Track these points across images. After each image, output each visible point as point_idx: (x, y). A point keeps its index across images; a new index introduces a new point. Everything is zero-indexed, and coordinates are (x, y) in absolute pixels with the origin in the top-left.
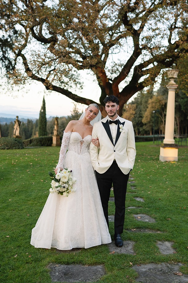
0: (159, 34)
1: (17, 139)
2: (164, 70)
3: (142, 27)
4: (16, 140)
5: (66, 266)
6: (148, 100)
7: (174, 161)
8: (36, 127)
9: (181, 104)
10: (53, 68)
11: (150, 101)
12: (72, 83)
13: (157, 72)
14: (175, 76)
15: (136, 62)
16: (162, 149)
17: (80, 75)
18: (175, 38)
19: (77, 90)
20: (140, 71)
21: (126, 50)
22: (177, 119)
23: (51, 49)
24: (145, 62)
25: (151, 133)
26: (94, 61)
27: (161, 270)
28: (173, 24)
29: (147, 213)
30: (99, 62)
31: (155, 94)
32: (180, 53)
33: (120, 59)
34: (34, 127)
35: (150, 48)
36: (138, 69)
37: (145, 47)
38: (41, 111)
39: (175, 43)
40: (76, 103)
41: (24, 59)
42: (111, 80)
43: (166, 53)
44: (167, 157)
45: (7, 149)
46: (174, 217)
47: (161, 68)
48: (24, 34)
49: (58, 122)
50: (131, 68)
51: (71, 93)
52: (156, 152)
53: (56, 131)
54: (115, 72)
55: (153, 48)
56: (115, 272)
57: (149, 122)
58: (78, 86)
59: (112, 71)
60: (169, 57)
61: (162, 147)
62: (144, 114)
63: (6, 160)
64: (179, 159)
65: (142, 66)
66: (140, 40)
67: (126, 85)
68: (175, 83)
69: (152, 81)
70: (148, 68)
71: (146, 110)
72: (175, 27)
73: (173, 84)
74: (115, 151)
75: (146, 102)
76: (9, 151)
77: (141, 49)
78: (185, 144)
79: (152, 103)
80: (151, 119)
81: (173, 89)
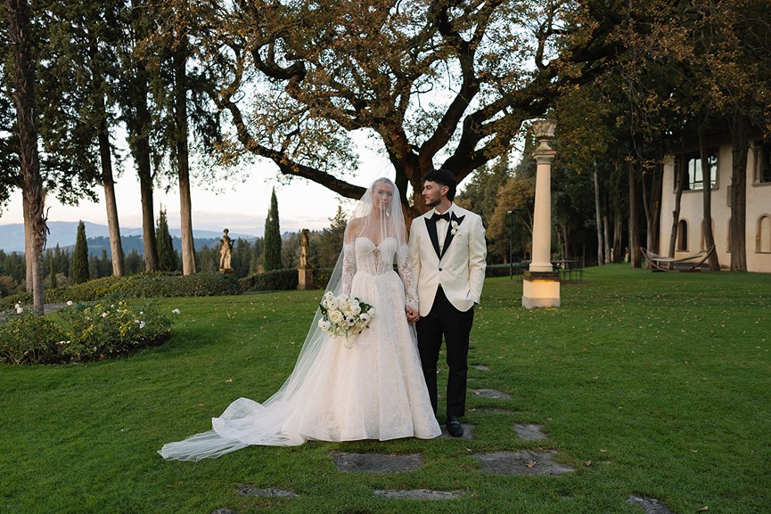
0: (515, 48)
1: (227, 275)
2: (528, 121)
3: (478, 38)
4: (225, 278)
5: (358, 455)
6: (497, 189)
7: (553, 307)
8: (256, 256)
9: (569, 194)
10: (294, 128)
11: (502, 191)
12: (335, 158)
13: (512, 128)
14: (550, 133)
15: (468, 108)
16: (526, 283)
17: (351, 141)
18: (551, 54)
19: (346, 171)
20: (478, 126)
21: (447, 84)
22: (562, 229)
23: (293, 90)
24: (486, 108)
25: (505, 261)
26: (383, 111)
27: (520, 460)
28: (545, 23)
29: (496, 387)
30: (392, 112)
31: (513, 175)
32: (558, 86)
33: (434, 103)
34: (253, 255)
35: (496, 78)
36: (472, 122)
37: (486, 77)
38: (268, 219)
39: (550, 63)
40: (343, 198)
41: (236, 113)
42: (416, 148)
43: (530, 86)
44: (538, 299)
45: (210, 295)
46: (546, 392)
47: (522, 117)
48: (233, 61)
49: (308, 239)
50: (458, 121)
51: (332, 178)
52: (515, 293)
53: (305, 258)
54: (424, 132)
55: (505, 76)
56: (442, 459)
57: (501, 237)
58: (349, 163)
59: (419, 130)
60: (538, 95)
61: (526, 279)
62: (490, 220)
63: (214, 312)
64: (562, 305)
65: (480, 115)
66: (476, 62)
67: (448, 156)
68: (550, 148)
69: (503, 146)
70: (493, 120)
71: (493, 211)
72: (550, 32)
73: (546, 150)
74: (440, 270)
75: (493, 193)
76: (214, 298)
77: (478, 81)
78: (579, 278)
79: (507, 194)
80: (504, 230)
81: (546, 160)
